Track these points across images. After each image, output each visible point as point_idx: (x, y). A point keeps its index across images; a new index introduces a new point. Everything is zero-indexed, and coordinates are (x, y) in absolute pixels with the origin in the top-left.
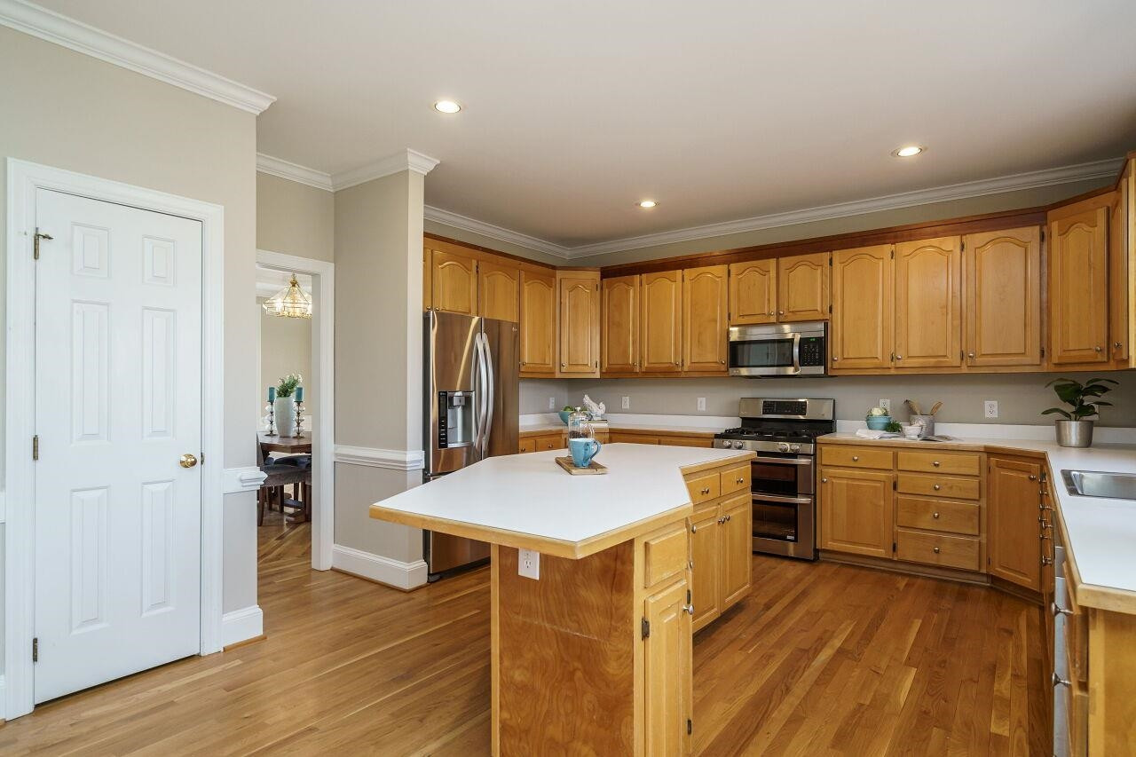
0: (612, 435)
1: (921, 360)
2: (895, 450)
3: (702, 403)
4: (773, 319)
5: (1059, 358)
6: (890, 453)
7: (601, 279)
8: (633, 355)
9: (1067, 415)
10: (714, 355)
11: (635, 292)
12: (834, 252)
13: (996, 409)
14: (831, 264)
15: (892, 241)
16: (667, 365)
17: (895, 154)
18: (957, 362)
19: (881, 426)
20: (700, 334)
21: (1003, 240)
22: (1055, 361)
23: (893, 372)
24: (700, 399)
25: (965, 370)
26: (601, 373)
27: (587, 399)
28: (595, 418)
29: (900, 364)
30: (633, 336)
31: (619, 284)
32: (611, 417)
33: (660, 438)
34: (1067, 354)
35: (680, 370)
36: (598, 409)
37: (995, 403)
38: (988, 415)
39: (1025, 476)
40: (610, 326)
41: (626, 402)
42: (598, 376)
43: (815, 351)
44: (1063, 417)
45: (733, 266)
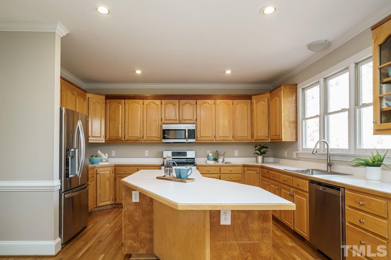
0: (115, 167)
1: (222, 138)
2: (220, 167)
3: (147, 153)
4: (177, 122)
5: (256, 138)
6: (219, 168)
7: (106, 100)
8: (121, 133)
9: (258, 154)
10: (155, 134)
11: (121, 107)
12: (197, 100)
13: (237, 153)
14: (196, 104)
15: (214, 99)
16: (137, 138)
17: (224, 72)
18: (231, 138)
19: (212, 159)
20: (150, 126)
21: (242, 103)
22: (255, 139)
23: (215, 141)
24: (146, 151)
25: (233, 141)
26: (106, 140)
27: (99, 152)
28: (103, 160)
29: (217, 139)
30: (121, 125)
31: (114, 103)
32: (110, 159)
33: (138, 167)
34: (258, 137)
35: (142, 139)
36: (104, 156)
37: (237, 151)
38: (236, 155)
39: (255, 172)
40: (109, 120)
41: (114, 153)
42: (104, 141)
43: (192, 134)
44: (257, 155)
45: (163, 101)
